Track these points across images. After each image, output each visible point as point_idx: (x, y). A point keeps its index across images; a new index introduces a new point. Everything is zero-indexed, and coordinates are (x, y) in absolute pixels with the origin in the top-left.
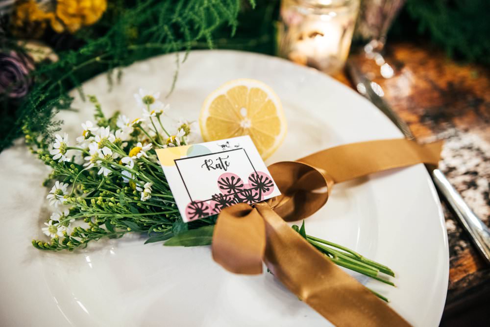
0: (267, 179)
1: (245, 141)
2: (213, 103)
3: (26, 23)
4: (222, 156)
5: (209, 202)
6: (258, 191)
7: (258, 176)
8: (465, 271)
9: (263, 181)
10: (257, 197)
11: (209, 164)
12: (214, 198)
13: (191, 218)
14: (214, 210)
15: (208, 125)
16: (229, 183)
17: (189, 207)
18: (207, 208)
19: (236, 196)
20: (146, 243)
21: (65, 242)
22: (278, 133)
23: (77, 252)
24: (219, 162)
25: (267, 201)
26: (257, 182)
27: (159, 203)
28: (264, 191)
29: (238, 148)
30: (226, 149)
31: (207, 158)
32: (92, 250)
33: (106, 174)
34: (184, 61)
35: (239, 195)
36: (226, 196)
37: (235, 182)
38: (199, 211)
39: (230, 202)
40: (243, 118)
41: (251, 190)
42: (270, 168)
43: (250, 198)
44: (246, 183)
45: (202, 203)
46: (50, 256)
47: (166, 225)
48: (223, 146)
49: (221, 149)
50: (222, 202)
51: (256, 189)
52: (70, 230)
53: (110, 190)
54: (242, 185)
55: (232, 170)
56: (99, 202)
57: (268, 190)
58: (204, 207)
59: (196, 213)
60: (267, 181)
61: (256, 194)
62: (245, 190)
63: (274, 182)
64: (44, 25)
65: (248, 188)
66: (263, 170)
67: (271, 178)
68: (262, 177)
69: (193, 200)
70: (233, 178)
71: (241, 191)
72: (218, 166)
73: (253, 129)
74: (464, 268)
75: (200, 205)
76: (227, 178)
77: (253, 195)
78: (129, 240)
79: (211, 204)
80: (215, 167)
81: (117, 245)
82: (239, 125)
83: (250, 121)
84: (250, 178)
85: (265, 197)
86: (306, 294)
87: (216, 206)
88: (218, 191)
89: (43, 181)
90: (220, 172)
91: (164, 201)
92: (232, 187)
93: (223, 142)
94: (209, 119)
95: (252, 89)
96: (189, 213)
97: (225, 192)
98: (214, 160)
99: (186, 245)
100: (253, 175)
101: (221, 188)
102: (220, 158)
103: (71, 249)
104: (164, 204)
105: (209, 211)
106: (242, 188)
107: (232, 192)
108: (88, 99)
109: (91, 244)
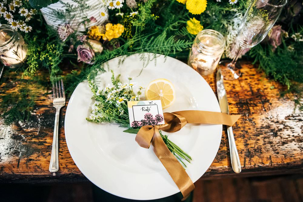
0: (162, 117)
1: (159, 102)
2: (151, 85)
3: (94, 36)
4: (149, 106)
5: (140, 122)
6: (157, 121)
7: (159, 116)
8: (222, 165)
9: (160, 118)
10: (156, 123)
11: (143, 109)
12: (142, 121)
13: (133, 126)
14: (141, 125)
15: (148, 92)
16: (148, 117)
17: (133, 123)
18: (139, 124)
19: (149, 121)
20: (119, 127)
21: (95, 120)
22: (172, 101)
23: (98, 124)
24: (147, 108)
25: (159, 125)
26: (158, 118)
27: (125, 117)
28: (159, 122)
29: (155, 104)
30: (151, 104)
31: (143, 106)
32: (102, 124)
33: (111, 103)
34: (145, 67)
35: (150, 121)
36: (146, 121)
37: (150, 116)
38: (136, 124)
39: (146, 123)
40: (161, 93)
41: (155, 120)
42: (164, 113)
43: (154, 123)
44: (154, 117)
45: (137, 122)
46: (90, 123)
47: (126, 124)
48: (150, 103)
49: (149, 104)
50: (144, 123)
51: (157, 120)
52: (97, 117)
53: (111, 108)
54: (152, 118)
55: (150, 112)
56: (107, 112)
57: (161, 121)
58: (138, 124)
59: (135, 125)
60: (162, 118)
61: (156, 122)
62: (153, 120)
63: (164, 119)
64: (100, 37)
65: (154, 119)
66: (161, 114)
67: (163, 117)
68: (160, 116)
69: (135, 120)
70: (150, 115)
71: (151, 120)
72: (146, 110)
73: (164, 98)
74: (223, 164)
75: (136, 122)
76: (148, 115)
77: (155, 122)
78: (114, 124)
79: (140, 123)
80: (145, 110)
81: (110, 125)
82: (159, 95)
83: (163, 94)
84: (156, 116)
85: (159, 123)
86: (160, 157)
87: (142, 123)
88: (144, 119)
89: (91, 97)
90: (146, 112)
91: (127, 117)
92: (149, 118)
93: (151, 101)
94: (149, 90)
95: (166, 84)
96: (133, 125)
97: (146, 119)
98: (146, 108)
99: (130, 133)
100: (157, 115)
101: (145, 118)
102: (148, 107)
103: (96, 123)
104: (126, 118)
105: (139, 125)
106: (152, 119)
107: (148, 120)
108: (110, 71)
109: (102, 122)
